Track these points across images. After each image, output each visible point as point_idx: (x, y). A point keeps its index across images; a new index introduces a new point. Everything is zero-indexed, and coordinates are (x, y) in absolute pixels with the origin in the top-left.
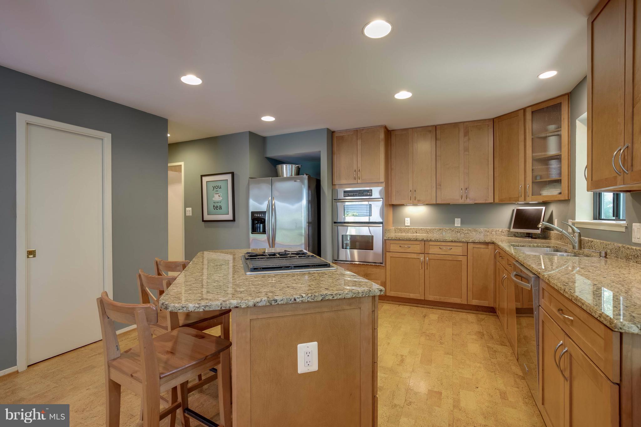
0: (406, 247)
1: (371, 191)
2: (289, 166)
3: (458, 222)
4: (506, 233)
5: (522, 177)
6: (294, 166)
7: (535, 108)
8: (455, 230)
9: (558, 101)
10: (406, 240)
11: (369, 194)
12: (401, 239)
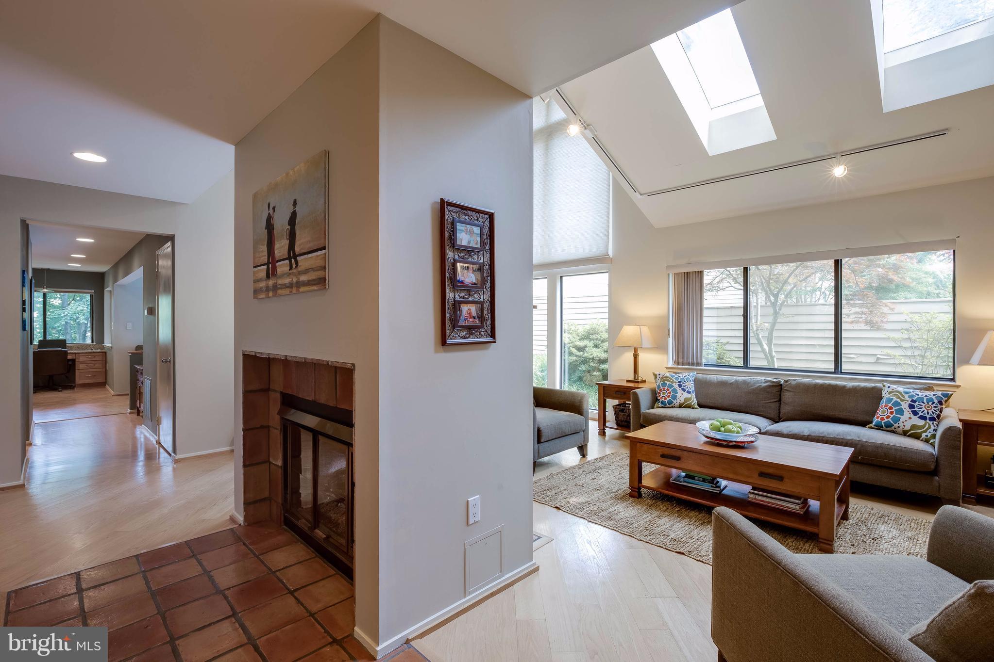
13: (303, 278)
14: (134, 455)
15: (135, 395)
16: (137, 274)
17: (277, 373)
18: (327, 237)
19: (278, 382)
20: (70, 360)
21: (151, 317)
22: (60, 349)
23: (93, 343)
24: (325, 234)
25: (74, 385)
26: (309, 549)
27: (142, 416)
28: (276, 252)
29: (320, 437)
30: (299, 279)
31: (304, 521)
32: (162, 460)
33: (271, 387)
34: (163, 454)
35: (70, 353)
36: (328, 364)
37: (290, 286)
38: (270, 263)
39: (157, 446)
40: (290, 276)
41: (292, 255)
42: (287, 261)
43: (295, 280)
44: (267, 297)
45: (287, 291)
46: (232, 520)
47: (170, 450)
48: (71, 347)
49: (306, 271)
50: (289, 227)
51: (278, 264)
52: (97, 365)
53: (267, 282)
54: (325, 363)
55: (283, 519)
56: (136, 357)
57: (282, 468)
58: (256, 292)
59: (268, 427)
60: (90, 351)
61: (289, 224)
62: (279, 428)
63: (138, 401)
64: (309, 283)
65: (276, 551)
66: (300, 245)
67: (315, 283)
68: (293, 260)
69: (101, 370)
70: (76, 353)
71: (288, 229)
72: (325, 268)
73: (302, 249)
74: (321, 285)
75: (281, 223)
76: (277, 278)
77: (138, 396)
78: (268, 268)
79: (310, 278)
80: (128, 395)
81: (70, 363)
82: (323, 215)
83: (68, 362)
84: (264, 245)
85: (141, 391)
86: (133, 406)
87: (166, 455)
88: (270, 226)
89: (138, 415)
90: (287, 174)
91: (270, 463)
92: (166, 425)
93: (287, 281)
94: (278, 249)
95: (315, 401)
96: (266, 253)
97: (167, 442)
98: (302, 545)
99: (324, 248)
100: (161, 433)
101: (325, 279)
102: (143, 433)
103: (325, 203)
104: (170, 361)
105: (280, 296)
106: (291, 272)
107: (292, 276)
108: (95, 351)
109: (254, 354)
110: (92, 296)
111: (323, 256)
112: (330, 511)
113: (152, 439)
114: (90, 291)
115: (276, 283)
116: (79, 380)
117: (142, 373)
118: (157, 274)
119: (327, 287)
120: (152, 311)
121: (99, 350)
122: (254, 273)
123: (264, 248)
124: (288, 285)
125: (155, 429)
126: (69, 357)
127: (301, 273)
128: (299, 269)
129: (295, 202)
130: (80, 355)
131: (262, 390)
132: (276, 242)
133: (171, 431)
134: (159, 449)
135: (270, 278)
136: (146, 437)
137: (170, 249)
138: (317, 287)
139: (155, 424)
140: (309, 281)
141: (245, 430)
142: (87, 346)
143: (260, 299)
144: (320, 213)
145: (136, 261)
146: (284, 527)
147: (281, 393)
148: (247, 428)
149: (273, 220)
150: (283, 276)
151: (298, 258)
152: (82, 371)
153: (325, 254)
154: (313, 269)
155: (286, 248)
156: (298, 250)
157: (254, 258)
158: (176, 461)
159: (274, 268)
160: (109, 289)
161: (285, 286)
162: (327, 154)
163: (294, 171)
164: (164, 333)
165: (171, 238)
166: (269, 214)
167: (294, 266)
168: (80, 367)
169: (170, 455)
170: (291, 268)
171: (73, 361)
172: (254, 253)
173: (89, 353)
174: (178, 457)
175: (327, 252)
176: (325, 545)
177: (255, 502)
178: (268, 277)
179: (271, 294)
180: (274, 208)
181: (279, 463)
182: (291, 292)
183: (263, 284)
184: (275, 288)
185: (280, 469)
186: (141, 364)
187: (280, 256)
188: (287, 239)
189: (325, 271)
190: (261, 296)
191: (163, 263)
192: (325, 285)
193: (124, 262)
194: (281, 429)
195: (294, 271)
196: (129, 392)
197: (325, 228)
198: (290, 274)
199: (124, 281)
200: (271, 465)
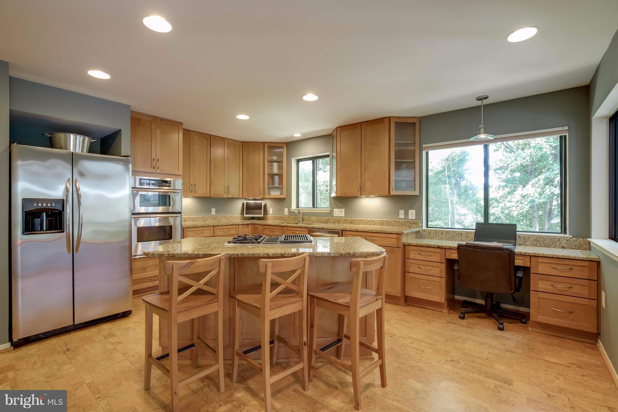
0: (199, 233)
1: (170, 183)
2: (80, 138)
3: (213, 211)
4: (240, 218)
5: (262, 183)
6: (87, 139)
7: (270, 145)
8: (213, 217)
9: (282, 145)
10: (201, 227)
11: (168, 184)
12: (197, 226)
20: (518, 268)
23: (565, 233)
35: (521, 255)
48: (525, 241)
52: (577, 289)
60: (559, 253)
69: (589, 301)
70: (531, 256)
81: (520, 274)
83: (516, 272)
110: (563, 139)
126: (518, 262)
130: (540, 260)
152: (542, 295)
168: (539, 285)
171: (526, 270)
173: (557, 256)
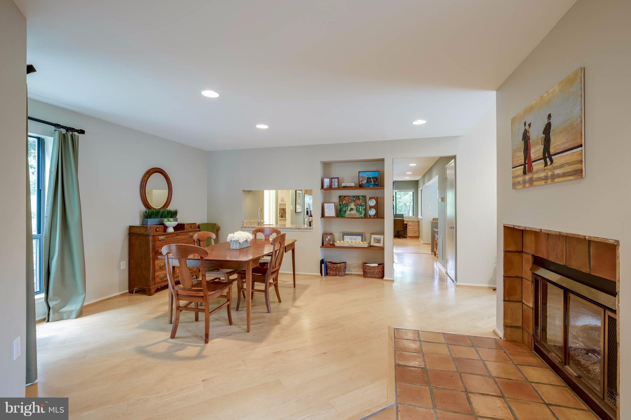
13: (557, 172)
14: (433, 277)
15: (434, 245)
16: (435, 179)
17: (529, 241)
18: (583, 137)
19: (530, 247)
20: (405, 224)
21: (443, 203)
22: (401, 219)
23: (414, 216)
24: (582, 135)
25: (406, 236)
26: (559, 378)
27: (437, 257)
28: (531, 155)
29: (571, 295)
30: (554, 172)
31: (553, 354)
32: (448, 283)
33: (524, 250)
34: (449, 280)
35: (405, 221)
36: (585, 238)
37: (546, 178)
38: (527, 164)
39: (446, 275)
40: (546, 171)
41: (547, 155)
42: (543, 161)
43: (550, 174)
44: (524, 187)
45: (543, 182)
46: (495, 333)
47: (454, 278)
48: (405, 218)
49: (562, 166)
50: (544, 136)
51: (533, 164)
52: (416, 227)
53: (524, 177)
54: (582, 237)
55: (533, 346)
56: (435, 224)
57: (533, 309)
58: (514, 185)
59: (522, 278)
60: (413, 220)
61: (543, 134)
62: (531, 280)
63: (435, 248)
64: (564, 175)
65: (530, 367)
66: (554, 147)
67: (571, 174)
68: (548, 159)
69: (417, 230)
70: (407, 221)
71: (543, 137)
72: (582, 161)
73: (556, 150)
74: (577, 175)
75: (536, 134)
76: (533, 174)
77: (435, 245)
78: (525, 168)
79: (566, 171)
80: (430, 244)
81: (405, 225)
82: (580, 119)
84: (521, 152)
85: (437, 243)
86: (433, 251)
87: (451, 281)
88: (526, 138)
89: (435, 256)
90: (542, 97)
91: (523, 303)
92: (451, 264)
93: (542, 175)
94: (533, 153)
95: (566, 266)
96: (523, 157)
97: (452, 273)
98: (551, 372)
99: (581, 146)
100: (448, 268)
101: (582, 170)
102: (438, 266)
103: (582, 110)
104: (454, 228)
105: (535, 186)
106: (546, 168)
107: (547, 171)
108: (414, 220)
109: (512, 227)
110: (413, 192)
111: (580, 152)
112: (579, 356)
113: (443, 270)
114: (412, 190)
115: (532, 177)
116: (409, 235)
117: (437, 233)
118: (446, 179)
119: (584, 177)
120: (443, 199)
121: (416, 220)
122: (513, 172)
123: (522, 154)
124: (544, 178)
125: (445, 264)
126: (405, 223)
127: (555, 168)
128: (554, 165)
129: (550, 116)
130: (409, 222)
131: (517, 252)
132: (532, 148)
133: (454, 268)
134: (447, 277)
135: (526, 174)
136: (439, 269)
137: (453, 164)
138: (573, 177)
139: (445, 263)
140: (564, 173)
141: (505, 277)
142: (411, 218)
143: (518, 189)
144: (576, 118)
145: (434, 172)
146: (534, 352)
147: (533, 255)
148: (506, 276)
149: (528, 133)
150: (537, 172)
151: (553, 157)
152: (410, 230)
153: (582, 150)
154: (569, 164)
155: (540, 151)
156: (552, 151)
157: (513, 161)
158: (457, 286)
159: (531, 167)
160: (420, 189)
161: (540, 179)
162: (583, 70)
163: (548, 94)
164: (450, 211)
165: (454, 157)
166: (525, 129)
167: (549, 163)
168: (409, 228)
169: (454, 282)
170: (546, 165)
171: (406, 224)
172: (513, 158)
173: (412, 221)
174: (458, 284)
175: (584, 149)
176: (575, 381)
177: (511, 327)
178: (525, 173)
179: (527, 185)
180: (530, 125)
181: (531, 305)
182: (547, 183)
183: (520, 179)
184: (531, 181)
185: (532, 310)
186: (437, 228)
187: (535, 158)
188: (542, 144)
189: (582, 164)
190: (519, 187)
191: (450, 173)
192: (582, 175)
193: (428, 173)
194: (533, 281)
195: (549, 167)
196: (430, 243)
197: (581, 129)
198: (545, 170)
199: (427, 184)
200: (524, 305)
